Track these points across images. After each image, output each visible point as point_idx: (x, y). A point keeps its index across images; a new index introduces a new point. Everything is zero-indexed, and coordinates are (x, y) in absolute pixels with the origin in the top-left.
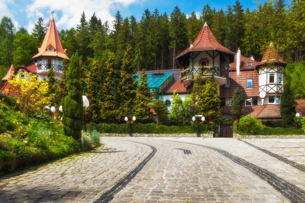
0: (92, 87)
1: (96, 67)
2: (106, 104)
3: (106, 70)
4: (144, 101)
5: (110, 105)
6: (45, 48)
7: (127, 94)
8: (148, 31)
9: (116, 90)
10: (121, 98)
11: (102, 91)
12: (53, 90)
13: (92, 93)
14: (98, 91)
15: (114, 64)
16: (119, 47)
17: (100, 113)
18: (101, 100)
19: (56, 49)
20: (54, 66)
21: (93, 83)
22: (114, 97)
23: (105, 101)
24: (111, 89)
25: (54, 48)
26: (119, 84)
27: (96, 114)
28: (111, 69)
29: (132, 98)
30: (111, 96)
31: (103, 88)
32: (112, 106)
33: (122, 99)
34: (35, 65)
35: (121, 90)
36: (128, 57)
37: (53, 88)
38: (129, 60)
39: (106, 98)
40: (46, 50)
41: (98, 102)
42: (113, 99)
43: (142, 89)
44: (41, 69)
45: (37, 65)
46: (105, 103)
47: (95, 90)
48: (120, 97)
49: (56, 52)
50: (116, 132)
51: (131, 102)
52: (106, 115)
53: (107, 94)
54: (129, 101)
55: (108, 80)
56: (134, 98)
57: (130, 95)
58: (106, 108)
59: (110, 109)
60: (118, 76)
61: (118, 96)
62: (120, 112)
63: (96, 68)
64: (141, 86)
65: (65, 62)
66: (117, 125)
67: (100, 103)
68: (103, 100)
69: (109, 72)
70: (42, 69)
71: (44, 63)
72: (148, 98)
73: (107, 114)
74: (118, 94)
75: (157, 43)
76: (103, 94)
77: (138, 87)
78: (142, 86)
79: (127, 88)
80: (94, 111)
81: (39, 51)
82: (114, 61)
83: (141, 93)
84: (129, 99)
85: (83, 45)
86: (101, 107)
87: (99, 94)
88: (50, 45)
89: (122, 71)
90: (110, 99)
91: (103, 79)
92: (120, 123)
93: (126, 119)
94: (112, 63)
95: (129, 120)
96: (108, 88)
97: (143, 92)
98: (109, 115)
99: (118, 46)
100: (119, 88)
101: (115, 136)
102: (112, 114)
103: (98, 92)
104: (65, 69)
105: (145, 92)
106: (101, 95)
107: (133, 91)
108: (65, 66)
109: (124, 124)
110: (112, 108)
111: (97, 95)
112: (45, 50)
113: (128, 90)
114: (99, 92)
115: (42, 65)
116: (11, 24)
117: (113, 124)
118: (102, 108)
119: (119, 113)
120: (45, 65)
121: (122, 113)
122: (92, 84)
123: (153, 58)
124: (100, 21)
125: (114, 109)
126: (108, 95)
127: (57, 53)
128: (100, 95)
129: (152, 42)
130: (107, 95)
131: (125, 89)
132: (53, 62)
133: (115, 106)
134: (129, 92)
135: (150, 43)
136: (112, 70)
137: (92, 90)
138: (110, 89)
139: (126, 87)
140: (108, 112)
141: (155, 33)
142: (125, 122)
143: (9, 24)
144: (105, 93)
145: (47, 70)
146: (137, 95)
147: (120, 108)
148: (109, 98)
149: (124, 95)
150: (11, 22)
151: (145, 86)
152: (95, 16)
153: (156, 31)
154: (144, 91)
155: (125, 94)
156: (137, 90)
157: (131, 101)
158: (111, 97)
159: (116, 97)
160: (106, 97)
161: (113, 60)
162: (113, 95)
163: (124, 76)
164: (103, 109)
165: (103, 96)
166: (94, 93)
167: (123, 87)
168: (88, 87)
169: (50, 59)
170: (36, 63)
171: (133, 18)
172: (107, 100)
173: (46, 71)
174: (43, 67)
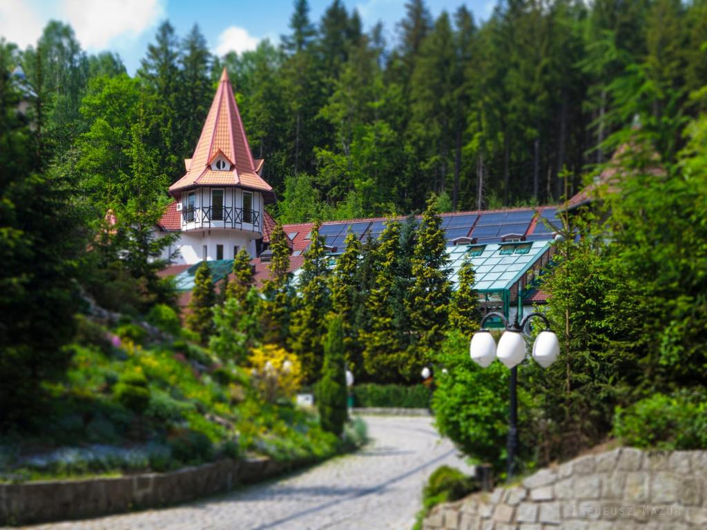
0: (343, 297)
1: (354, 250)
2: (377, 338)
3: (376, 257)
4: (466, 332)
5: (385, 341)
6: (205, 161)
7: (426, 315)
8: (514, 57)
9: (400, 306)
10: (413, 324)
11: (367, 307)
12: (248, 303)
13: (344, 312)
14: (358, 306)
15: (396, 242)
16: (418, 112)
17: (362, 359)
18: (364, 329)
19: (234, 162)
20: (229, 210)
21: (345, 288)
22: (396, 322)
23: (373, 330)
24: (389, 303)
25: (230, 161)
26: (407, 291)
27: (352, 361)
28: (390, 253)
29: (439, 324)
30: (388, 320)
31: (371, 301)
32: (392, 344)
33: (413, 326)
34: (178, 210)
35: (411, 306)
36: (431, 226)
37: (248, 298)
38: (431, 232)
39: (377, 325)
40: (209, 167)
41: (358, 333)
42: (393, 328)
43: (462, 302)
44: (192, 220)
45: (181, 208)
46: (376, 335)
47: (350, 305)
48: (410, 322)
49: (235, 172)
50: (399, 405)
51: (436, 333)
52: (376, 365)
53: (380, 315)
54: (431, 332)
55: (383, 281)
56: (442, 323)
57: (434, 316)
58: (376, 349)
59: (385, 349)
60: (407, 271)
61: (405, 319)
62: (409, 358)
63: (353, 252)
64: (461, 297)
65: (277, 235)
66: (401, 388)
67: (363, 335)
68: (369, 329)
69: (385, 261)
70: (197, 221)
71: (202, 203)
72: (477, 323)
73: (378, 363)
74: (405, 314)
75: (543, 96)
76: (369, 314)
77: (453, 298)
78: (463, 295)
79: (427, 300)
80: (347, 355)
81: (187, 169)
82: (397, 234)
83: (461, 313)
84: (432, 325)
85: (300, 106)
86: (365, 347)
87: (359, 314)
88: (220, 152)
89: (416, 259)
90: (385, 327)
91: (369, 279)
92: (407, 384)
93: (425, 372)
94: (393, 241)
95: (431, 375)
96: (380, 300)
97: (464, 310)
98: (383, 366)
99: (415, 108)
100: (409, 301)
101: (397, 414)
102: (390, 364)
103: (356, 309)
104: (277, 252)
105: (469, 309)
106: (365, 317)
107: (440, 308)
108: (277, 246)
109: (418, 386)
110: (389, 347)
111: (355, 316)
112: (205, 167)
113: (429, 306)
114: (359, 311)
115: (198, 211)
116: (72, 43)
117: (393, 387)
118: (368, 349)
119: (406, 360)
120: (206, 210)
121: (413, 360)
122: (342, 290)
123: (529, 144)
124: (356, 20)
125: (396, 351)
126: (382, 316)
127: (239, 174)
128: (363, 317)
129: (526, 91)
130: (380, 317)
131: (422, 304)
132: (227, 202)
133: (398, 343)
134: (432, 309)
135: (521, 97)
136: (390, 259)
137: (343, 304)
138: (386, 304)
139: (425, 298)
140: (380, 357)
141: (537, 62)
142: (422, 379)
143: (65, 42)
144: (375, 312)
145: (212, 224)
146: (450, 316)
147: (410, 348)
148: (385, 325)
149: (421, 318)
150: (72, 37)
151: (469, 296)
152: (340, 6)
153: (542, 53)
154: (466, 307)
155: (421, 315)
156: (450, 305)
157: (436, 330)
158: (389, 323)
159: (400, 322)
160: (377, 322)
161: (394, 233)
162: (393, 317)
163: (420, 272)
164: (369, 351)
165: (369, 319)
166: (348, 311)
167: (416, 299)
168: (333, 297)
169: (218, 191)
170: (181, 204)
171: (464, 14)
172: (379, 330)
173: (206, 225)
174: (199, 214)
